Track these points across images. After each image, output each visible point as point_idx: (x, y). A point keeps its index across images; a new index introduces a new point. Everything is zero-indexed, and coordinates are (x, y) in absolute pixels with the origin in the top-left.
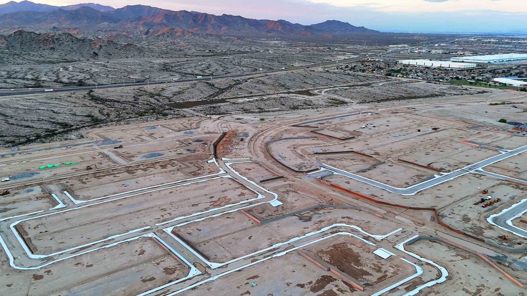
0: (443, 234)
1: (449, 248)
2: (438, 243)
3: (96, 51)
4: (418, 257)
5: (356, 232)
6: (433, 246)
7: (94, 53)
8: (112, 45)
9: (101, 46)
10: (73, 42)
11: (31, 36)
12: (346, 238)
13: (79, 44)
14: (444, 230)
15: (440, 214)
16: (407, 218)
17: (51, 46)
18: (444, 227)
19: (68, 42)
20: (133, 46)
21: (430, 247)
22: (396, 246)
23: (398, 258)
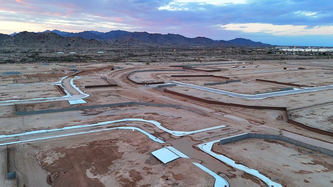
0: (291, 134)
1: (300, 152)
2: (280, 144)
3: (70, 43)
4: (232, 163)
5: (151, 127)
6: (268, 147)
7: (69, 44)
8: (81, 40)
9: (74, 40)
10: (56, 38)
11: (31, 35)
12: (125, 133)
13: (60, 39)
14: (294, 130)
15: (292, 115)
16: (240, 117)
17: (42, 41)
18: (296, 126)
19: (53, 38)
20: (94, 40)
21: (262, 149)
22: (200, 146)
23: (188, 163)
